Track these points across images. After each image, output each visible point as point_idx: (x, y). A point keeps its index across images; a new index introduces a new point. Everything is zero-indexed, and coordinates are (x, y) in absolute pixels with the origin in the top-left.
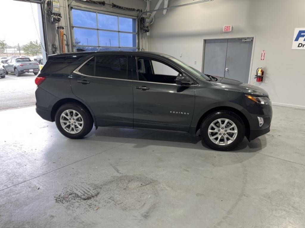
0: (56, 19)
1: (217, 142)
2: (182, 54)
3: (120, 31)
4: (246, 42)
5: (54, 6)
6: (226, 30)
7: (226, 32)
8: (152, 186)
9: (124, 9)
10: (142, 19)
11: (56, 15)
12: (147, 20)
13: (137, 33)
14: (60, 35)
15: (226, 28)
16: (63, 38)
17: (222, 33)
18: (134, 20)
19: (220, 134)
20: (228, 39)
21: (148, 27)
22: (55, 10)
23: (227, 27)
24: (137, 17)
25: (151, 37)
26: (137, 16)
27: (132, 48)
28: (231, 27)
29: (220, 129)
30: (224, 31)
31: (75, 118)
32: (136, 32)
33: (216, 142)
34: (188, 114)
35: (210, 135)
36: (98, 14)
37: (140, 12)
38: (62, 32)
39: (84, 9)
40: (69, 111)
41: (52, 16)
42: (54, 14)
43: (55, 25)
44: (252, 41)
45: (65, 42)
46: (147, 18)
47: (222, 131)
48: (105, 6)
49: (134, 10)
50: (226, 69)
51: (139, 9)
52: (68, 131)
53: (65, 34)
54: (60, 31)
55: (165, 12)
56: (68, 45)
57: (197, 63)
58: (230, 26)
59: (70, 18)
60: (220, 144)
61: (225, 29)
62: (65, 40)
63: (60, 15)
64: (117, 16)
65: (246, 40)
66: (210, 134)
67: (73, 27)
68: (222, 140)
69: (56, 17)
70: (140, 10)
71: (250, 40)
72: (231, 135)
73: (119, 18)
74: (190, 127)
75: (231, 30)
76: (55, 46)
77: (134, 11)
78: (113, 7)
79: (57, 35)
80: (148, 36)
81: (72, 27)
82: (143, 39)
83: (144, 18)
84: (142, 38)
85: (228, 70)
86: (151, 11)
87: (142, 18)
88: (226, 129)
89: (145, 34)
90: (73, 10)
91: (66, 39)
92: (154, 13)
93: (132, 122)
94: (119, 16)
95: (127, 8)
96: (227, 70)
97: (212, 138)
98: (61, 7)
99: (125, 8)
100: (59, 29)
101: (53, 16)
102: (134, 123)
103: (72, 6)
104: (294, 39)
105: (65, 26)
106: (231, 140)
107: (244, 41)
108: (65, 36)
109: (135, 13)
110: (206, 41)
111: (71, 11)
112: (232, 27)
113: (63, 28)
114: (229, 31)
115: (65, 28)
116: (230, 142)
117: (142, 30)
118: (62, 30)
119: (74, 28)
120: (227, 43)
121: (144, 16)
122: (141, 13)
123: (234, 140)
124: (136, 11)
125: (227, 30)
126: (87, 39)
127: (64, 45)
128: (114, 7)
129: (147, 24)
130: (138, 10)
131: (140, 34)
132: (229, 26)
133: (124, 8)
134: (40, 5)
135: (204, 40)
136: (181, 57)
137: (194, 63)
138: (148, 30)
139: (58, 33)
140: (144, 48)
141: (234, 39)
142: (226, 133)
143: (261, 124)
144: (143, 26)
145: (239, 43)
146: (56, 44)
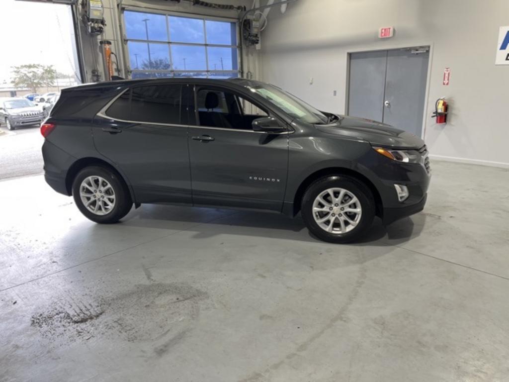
0: (95, 29)
1: (328, 229)
2: (312, 79)
3: (207, 43)
4: (417, 54)
5: (91, 8)
6: (383, 34)
7: (384, 40)
8: (194, 302)
9: (214, 7)
10: (245, 23)
11: (96, 22)
12: (253, 24)
13: (238, 47)
14: (105, 54)
15: (383, 31)
16: (109, 60)
17: (376, 40)
18: (233, 24)
19: (333, 215)
20: (388, 51)
21: (257, 35)
22: (94, 15)
23: (385, 30)
24: (239, 19)
25: (262, 53)
26: (237, 17)
27: (231, 71)
28: (391, 30)
29: (333, 206)
30: (380, 37)
31: (103, 189)
32: (237, 45)
33: (326, 228)
34: (278, 180)
35: (317, 216)
36: (169, 17)
37: (242, 10)
38: (107, 49)
39: (144, 10)
40: (92, 178)
41: (89, 23)
42: (93, 20)
43: (97, 39)
44: (428, 51)
45: (114, 66)
46: (254, 20)
47: (336, 209)
48: (180, 3)
49: (231, 7)
50: (386, 102)
51: (241, 7)
52: (93, 210)
53: (113, 53)
54: (105, 49)
55: (283, 8)
56: (118, 70)
57: (337, 94)
58: (389, 29)
59: (120, 26)
60: (334, 232)
61: (382, 33)
63: (103, 22)
64: (203, 19)
65: (417, 50)
66: (317, 214)
67: (127, 41)
68: (336, 225)
69: (96, 25)
70: (243, 6)
71: (425, 51)
72: (352, 216)
73: (206, 21)
74: (283, 203)
75: (391, 35)
76: (96, 73)
77: (233, 9)
78: (194, 4)
79: (100, 55)
80: (259, 50)
81: (125, 41)
82: (250, 55)
83: (249, 20)
84: (247, 55)
85: (389, 104)
86: (262, 9)
87: (245, 21)
88: (343, 206)
89: (252, 46)
90: (125, 12)
91: (115, 61)
92: (267, 10)
93: (190, 196)
94: (206, 20)
95: (219, 6)
96: (387, 103)
97: (319, 222)
98: (105, 9)
99: (216, 5)
100: (103, 45)
101: (91, 24)
102: (194, 196)
103: (123, 6)
104: (500, 46)
105: (114, 40)
106: (353, 225)
107: (414, 54)
108: (112, 56)
109: (234, 13)
110: (352, 55)
111: (122, 15)
112: (394, 30)
113: (109, 43)
114: (388, 36)
115: (112, 42)
116: (349, 228)
117: (248, 42)
118: (107, 46)
119: (129, 42)
120: (385, 58)
121: (249, 17)
122: (244, 12)
123: (356, 226)
124: (234, 9)
125: (385, 35)
126: (184, 59)
127: (112, 71)
128: (196, 5)
129: (255, 31)
130: (239, 8)
131: (243, 46)
132: (388, 27)
133: (214, 5)
134: (70, 6)
135: (348, 53)
136: (311, 84)
137: (333, 94)
138: (258, 40)
139: (102, 52)
140: (252, 70)
141: (398, 50)
142: (342, 212)
143: (401, 197)
144: (248, 34)
145: (405, 57)
146: (98, 68)
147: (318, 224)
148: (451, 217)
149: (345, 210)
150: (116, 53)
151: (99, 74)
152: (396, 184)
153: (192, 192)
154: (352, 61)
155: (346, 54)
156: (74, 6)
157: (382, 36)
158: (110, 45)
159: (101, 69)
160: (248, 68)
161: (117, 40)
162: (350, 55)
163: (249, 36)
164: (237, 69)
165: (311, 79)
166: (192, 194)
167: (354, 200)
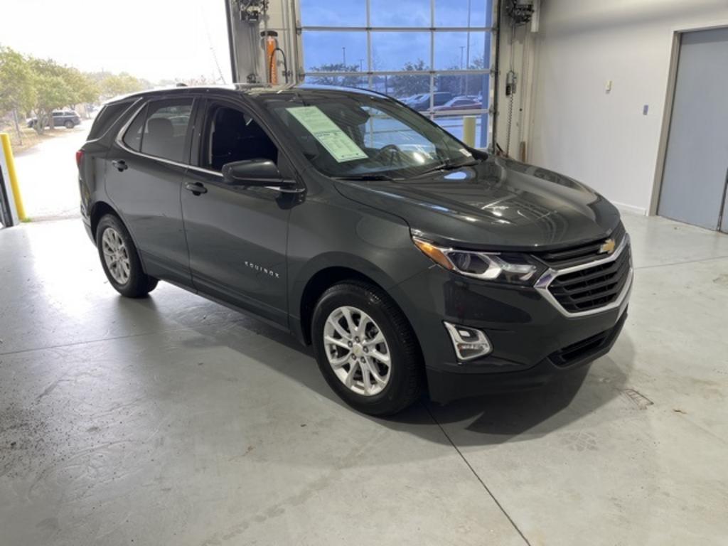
0: (249, 15)
2: (611, 82)
3: (435, 26)
11: (251, 5)
13: (493, 29)
14: (267, 50)
16: (271, 58)
19: (354, 356)
21: (530, 6)
25: (539, 38)
29: (352, 339)
31: (120, 247)
32: (492, 26)
34: (277, 275)
35: (333, 352)
38: (270, 43)
40: (110, 231)
43: (259, 29)
45: (282, 68)
47: (358, 347)
52: (115, 275)
53: (278, 49)
54: (268, 42)
56: (286, 74)
57: (649, 112)
59: (293, 7)
62: (281, 62)
63: (265, 4)
66: (334, 348)
67: (300, 29)
68: (358, 375)
69: (251, 9)
74: (288, 316)
79: (263, 52)
81: (298, 30)
82: (517, 43)
84: (511, 43)
88: (367, 344)
89: (520, 28)
91: (283, 60)
100: (265, 37)
101: (243, 8)
102: (195, 279)
105: (284, 30)
106: (380, 386)
108: (278, 53)
110: (684, 36)
113: (273, 34)
115: (279, 33)
116: (374, 391)
117: (512, 19)
118: (270, 39)
119: (303, 31)
123: (384, 387)
127: (276, 73)
131: (504, 28)
135: (675, 32)
136: (608, 91)
137: (642, 112)
138: (530, 16)
139: (263, 46)
140: (518, 70)
142: (365, 355)
144: (513, 6)
146: (258, 72)
147: (333, 366)
149: (370, 354)
150: (285, 48)
151: (257, 80)
153: (191, 271)
154: (683, 47)
155: (672, 34)
158: (276, 37)
159: (262, 73)
160: (512, 65)
161: (289, 30)
162: (681, 37)
163: (515, 8)
164: (488, 67)
165: (608, 83)
166: (192, 276)
167: (380, 337)
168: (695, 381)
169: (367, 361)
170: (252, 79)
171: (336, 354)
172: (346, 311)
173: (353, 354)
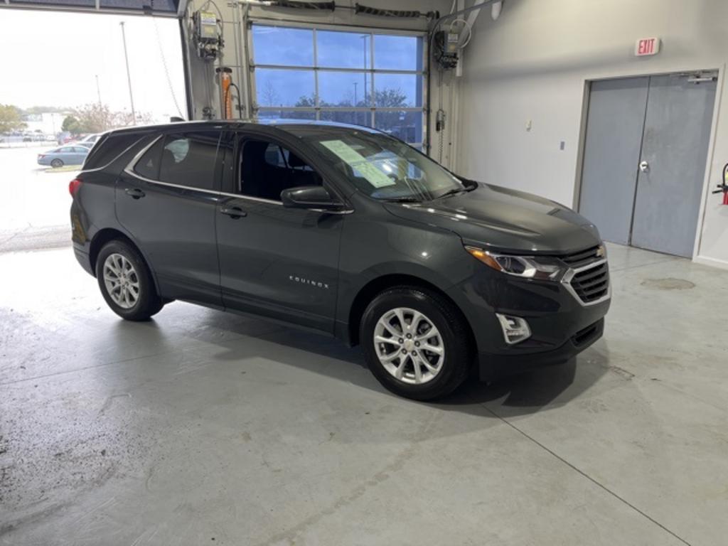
0: (207, 52)
2: (531, 122)
3: (375, 68)
4: (698, 83)
5: (202, 23)
6: (642, 50)
7: (644, 58)
9: (388, 15)
10: (438, 37)
11: (209, 43)
12: (449, 38)
13: (424, 73)
14: (222, 84)
15: (643, 44)
16: (227, 93)
17: (633, 59)
18: (420, 38)
19: (405, 351)
20: (649, 77)
21: (455, 54)
22: (207, 32)
23: (646, 42)
24: (428, 31)
25: (463, 81)
26: (425, 28)
27: (413, 109)
28: (656, 43)
30: (637, 54)
31: (127, 272)
32: (423, 70)
33: (393, 370)
34: (326, 286)
36: (317, 32)
37: (433, 18)
38: (225, 79)
39: (281, 23)
40: (116, 256)
41: (199, 44)
42: (205, 40)
43: (213, 65)
44: (715, 79)
45: (235, 102)
46: (451, 32)
47: (409, 343)
48: (335, 12)
49: (415, 14)
50: (644, 163)
51: (432, 12)
52: (117, 299)
53: (232, 84)
54: (223, 78)
55: (496, 9)
56: (240, 108)
57: (565, 147)
58: (653, 40)
59: (246, 47)
60: (404, 379)
61: (641, 47)
62: (236, 97)
63: (220, 43)
64: (370, 33)
65: (698, 77)
67: (254, 67)
68: (409, 367)
69: (208, 47)
70: (435, 12)
71: (711, 79)
73: (374, 36)
74: (335, 322)
75: (655, 50)
76: (209, 112)
77: (418, 16)
78: (357, 13)
79: (217, 86)
80: (459, 77)
81: (251, 68)
82: (444, 85)
83: (443, 32)
84: (439, 85)
85: (648, 166)
86: (467, 12)
87: (438, 33)
88: (418, 339)
89: (448, 73)
90: (253, 27)
91: (237, 95)
93: (219, 295)
94: (375, 33)
95: (396, 13)
96: (643, 166)
97: (383, 358)
98: (225, 24)
99: (391, 11)
100: (220, 73)
101: (201, 46)
102: (224, 297)
103: (251, 19)
105: (237, 67)
106: (432, 374)
107: (693, 83)
108: (233, 88)
109: (421, 23)
110: (594, 84)
111: (249, 32)
112: (660, 43)
113: (228, 70)
114: (650, 53)
115: (234, 69)
116: (426, 378)
117: (440, 65)
118: (225, 75)
119: (256, 69)
120: (647, 89)
121: (444, 27)
122: (435, 21)
123: (437, 373)
124: (421, 17)
125: (645, 50)
127: (230, 108)
128: (360, 13)
129: (451, 49)
130: (428, 15)
131: (433, 72)
132: (650, 38)
133: (387, 13)
135: (586, 81)
136: (529, 129)
137: (559, 146)
138: (456, 63)
139: (218, 83)
140: (445, 108)
141: (667, 75)
142: (417, 349)
143: (511, 338)
144: (441, 53)
145: (679, 88)
146: (213, 105)
147: (382, 362)
148: (655, 379)
149: (421, 347)
150: (238, 84)
151: (212, 113)
152: (500, 313)
153: (221, 289)
154: (593, 93)
155: (583, 83)
156: (183, 21)
157: (640, 53)
158: (230, 74)
159: (216, 106)
160: (441, 104)
161: (242, 67)
162: (591, 85)
163: (442, 55)
164: (421, 105)
165: (529, 123)
166: (221, 293)
167: (434, 331)
168: (659, 358)
169: (419, 354)
170: (207, 112)
171: (385, 351)
172: (398, 312)
173: (403, 350)
